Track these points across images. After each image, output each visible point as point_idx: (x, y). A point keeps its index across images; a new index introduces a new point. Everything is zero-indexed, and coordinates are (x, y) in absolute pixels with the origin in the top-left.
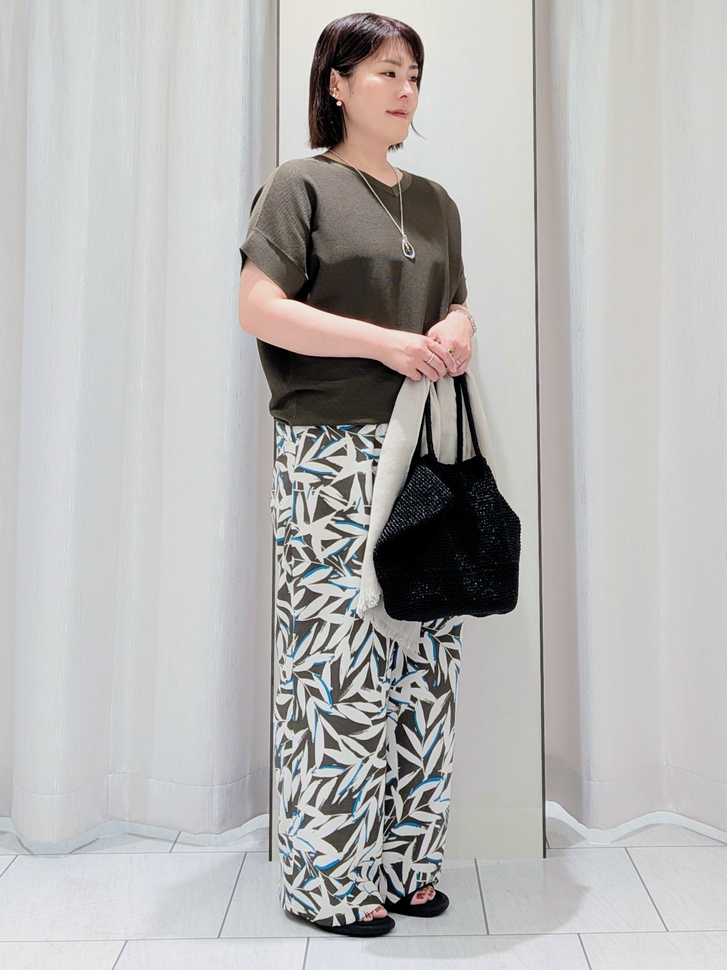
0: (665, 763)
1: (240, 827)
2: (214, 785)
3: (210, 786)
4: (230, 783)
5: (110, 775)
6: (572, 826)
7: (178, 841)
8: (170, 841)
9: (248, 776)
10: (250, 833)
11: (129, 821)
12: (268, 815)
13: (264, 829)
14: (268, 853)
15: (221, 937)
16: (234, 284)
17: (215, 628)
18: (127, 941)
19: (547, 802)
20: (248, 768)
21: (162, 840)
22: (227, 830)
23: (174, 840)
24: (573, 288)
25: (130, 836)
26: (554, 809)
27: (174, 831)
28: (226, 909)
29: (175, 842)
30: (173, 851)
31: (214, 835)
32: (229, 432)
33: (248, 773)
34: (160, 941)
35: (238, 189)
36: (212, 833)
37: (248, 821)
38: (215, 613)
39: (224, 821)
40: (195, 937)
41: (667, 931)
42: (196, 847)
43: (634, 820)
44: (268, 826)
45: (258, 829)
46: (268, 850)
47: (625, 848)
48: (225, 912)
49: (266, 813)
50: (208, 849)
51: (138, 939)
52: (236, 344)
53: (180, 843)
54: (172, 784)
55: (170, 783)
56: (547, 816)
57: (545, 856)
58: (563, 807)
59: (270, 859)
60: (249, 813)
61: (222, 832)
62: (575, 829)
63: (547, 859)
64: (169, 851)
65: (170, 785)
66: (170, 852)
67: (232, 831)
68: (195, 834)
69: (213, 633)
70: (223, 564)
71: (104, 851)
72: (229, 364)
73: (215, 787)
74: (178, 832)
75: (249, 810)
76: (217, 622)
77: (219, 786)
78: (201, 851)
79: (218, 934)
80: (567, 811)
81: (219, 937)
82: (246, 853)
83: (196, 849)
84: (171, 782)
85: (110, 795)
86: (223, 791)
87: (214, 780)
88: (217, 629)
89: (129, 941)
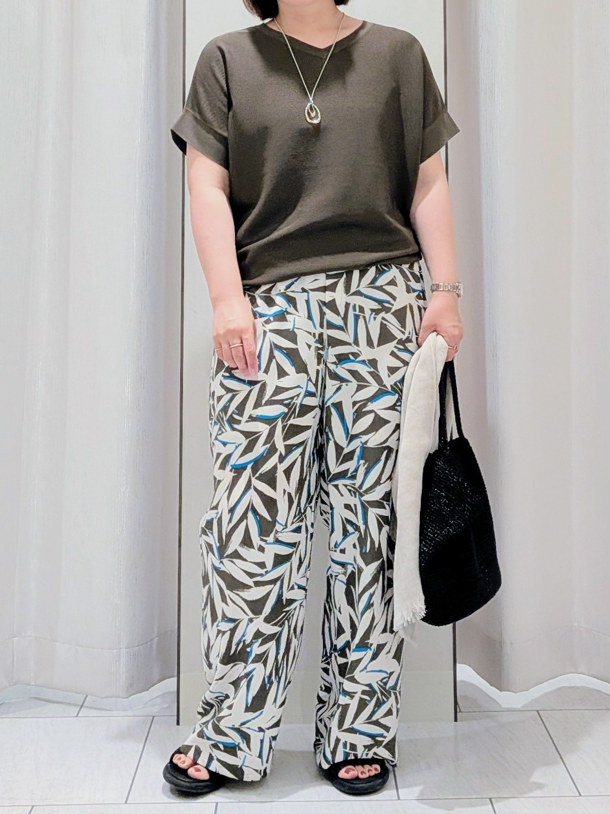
0: (576, 625)
1: (147, 690)
2: (120, 649)
3: (117, 649)
4: (138, 646)
5: (14, 639)
6: (484, 689)
7: (84, 705)
8: (78, 705)
9: (156, 639)
10: (157, 697)
11: (35, 685)
12: (175, 679)
13: (172, 693)
14: (176, 718)
15: (128, 802)
16: (141, 140)
17: (122, 489)
18: (33, 806)
19: (458, 665)
20: (156, 630)
21: (69, 704)
22: (135, 694)
23: (81, 704)
24: (483, 145)
25: (36, 700)
26: (465, 672)
27: (80, 695)
28: (134, 773)
29: (82, 706)
30: (79, 715)
31: (121, 699)
32: (135, 290)
33: (155, 636)
34: (67, 806)
35: (144, 43)
36: (119, 697)
37: (156, 684)
38: (122, 474)
39: (131, 685)
40: (102, 803)
41: (580, 795)
42: (103, 712)
43: (546, 682)
44: (176, 689)
45: (164, 694)
46: (176, 714)
47: (537, 711)
48: (132, 777)
49: (173, 677)
50: (115, 713)
51: (45, 804)
52: (142, 201)
53: (86, 707)
54: (78, 647)
55: (76, 647)
56: (458, 679)
57: (456, 720)
58: (473, 669)
59: (178, 723)
60: (157, 676)
61: (130, 696)
62: (487, 692)
63: (458, 723)
64: (75, 715)
65: (77, 648)
66: (77, 716)
67: (139, 695)
68: (102, 698)
69: (119, 495)
70: (130, 424)
71: (10, 715)
72: (135, 221)
73: (121, 650)
74: (85, 696)
75: (156, 674)
76: (124, 483)
77: (126, 650)
78: (107, 715)
79: (125, 799)
80: (478, 674)
81: (126, 803)
82: (154, 717)
83: (103, 713)
84: (77, 645)
85: (15, 659)
86: (130, 654)
87: (122, 644)
88: (124, 490)
89: (35, 807)
